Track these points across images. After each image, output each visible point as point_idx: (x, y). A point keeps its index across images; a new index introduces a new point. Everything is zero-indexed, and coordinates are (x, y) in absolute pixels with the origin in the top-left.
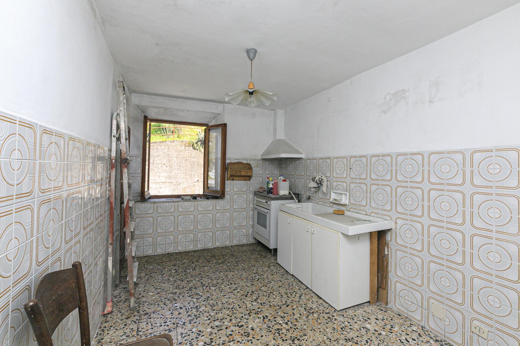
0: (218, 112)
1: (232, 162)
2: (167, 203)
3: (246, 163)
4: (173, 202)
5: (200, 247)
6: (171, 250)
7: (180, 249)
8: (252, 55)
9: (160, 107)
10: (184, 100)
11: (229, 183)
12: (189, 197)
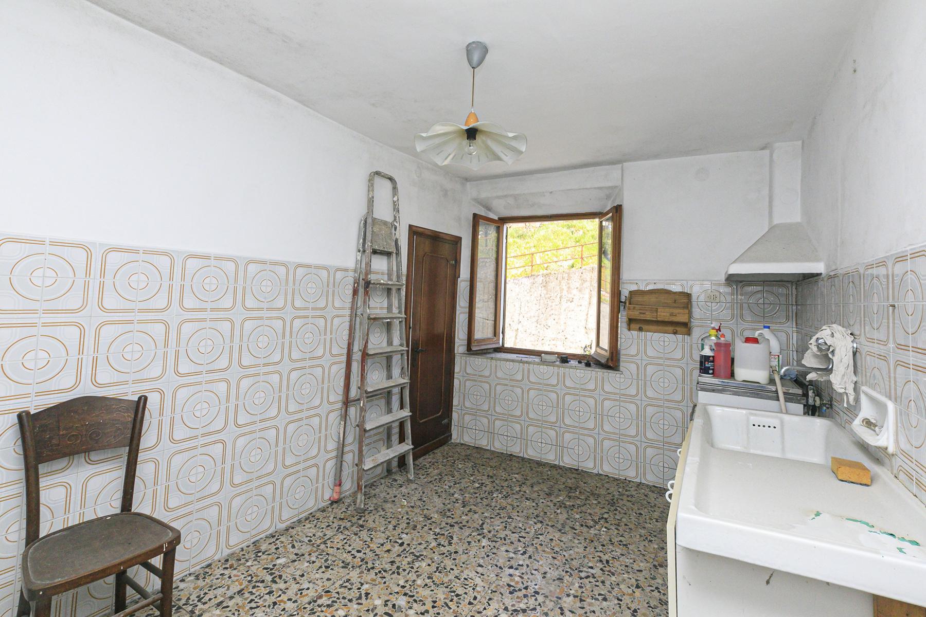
0: (610, 184)
1: (642, 288)
2: (511, 363)
3: (680, 292)
4: (521, 362)
5: (568, 461)
6: (516, 449)
7: (531, 454)
8: (476, 57)
9: (506, 196)
10: (544, 175)
11: (635, 337)
12: (554, 358)
